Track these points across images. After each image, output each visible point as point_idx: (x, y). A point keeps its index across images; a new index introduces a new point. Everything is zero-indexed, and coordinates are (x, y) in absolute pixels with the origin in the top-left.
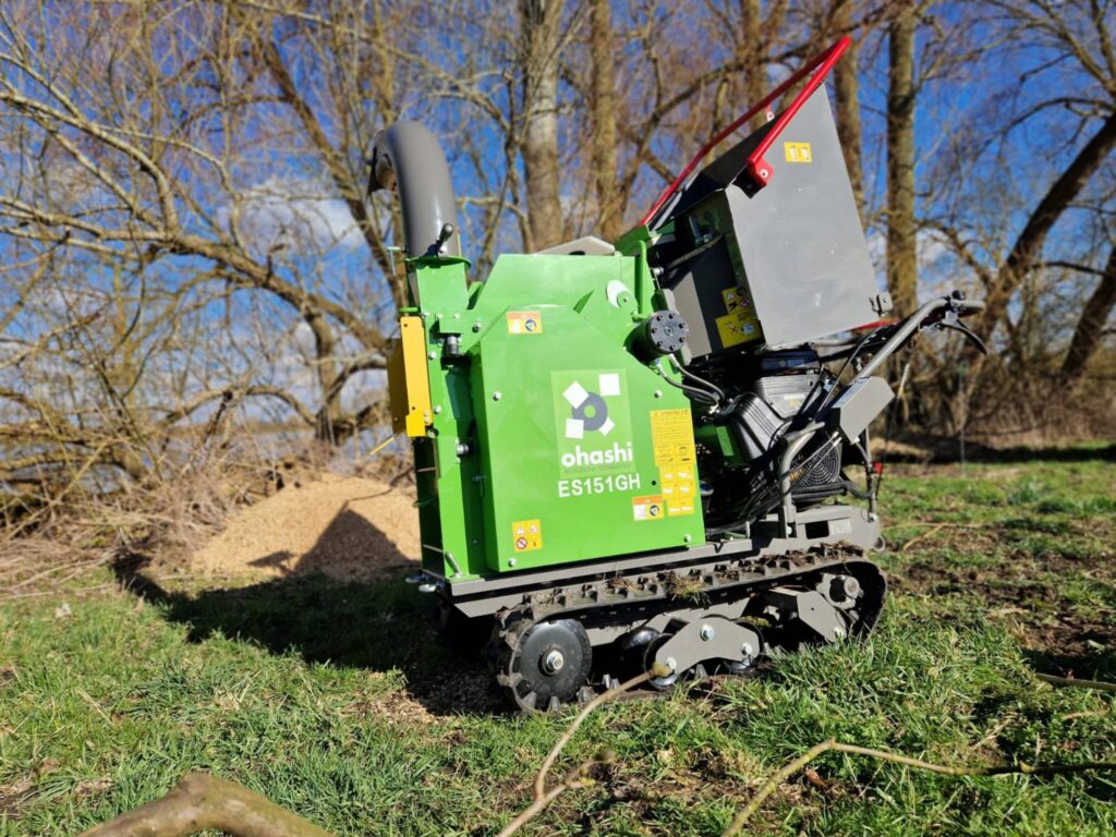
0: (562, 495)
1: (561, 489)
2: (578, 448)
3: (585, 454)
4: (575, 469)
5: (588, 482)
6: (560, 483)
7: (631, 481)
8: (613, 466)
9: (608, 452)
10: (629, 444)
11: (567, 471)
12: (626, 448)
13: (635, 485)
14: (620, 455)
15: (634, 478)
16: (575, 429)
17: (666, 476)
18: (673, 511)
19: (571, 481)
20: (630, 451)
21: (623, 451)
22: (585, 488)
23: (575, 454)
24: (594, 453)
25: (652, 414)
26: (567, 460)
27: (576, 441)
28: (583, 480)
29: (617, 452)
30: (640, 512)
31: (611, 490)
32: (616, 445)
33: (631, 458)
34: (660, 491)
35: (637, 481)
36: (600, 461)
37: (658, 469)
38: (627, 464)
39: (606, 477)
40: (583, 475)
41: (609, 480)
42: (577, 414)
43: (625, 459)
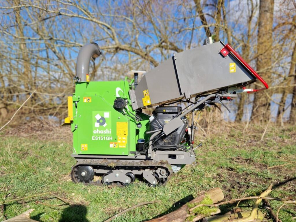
0: (93, 139)
1: (93, 138)
2: (97, 129)
3: (99, 131)
4: (96, 134)
5: (99, 137)
6: (93, 137)
7: (110, 138)
8: (106, 134)
9: (105, 131)
10: (110, 129)
11: (95, 134)
12: (109, 130)
13: (111, 139)
14: (108, 132)
15: (111, 137)
16: (97, 125)
17: (119, 138)
18: (120, 146)
19: (95, 136)
20: (111, 131)
21: (109, 131)
22: (99, 139)
23: (97, 130)
24: (101, 131)
25: (117, 123)
26: (95, 132)
27: (97, 128)
28: (98, 137)
29: (107, 131)
30: (112, 146)
31: (105, 139)
32: (107, 129)
33: (111, 133)
34: (117, 141)
35: (112, 138)
36: (103, 133)
37: (117, 136)
38: (110, 134)
39: (103, 137)
40: (98, 135)
41: (104, 137)
42: (98, 121)
43: (109, 133)
